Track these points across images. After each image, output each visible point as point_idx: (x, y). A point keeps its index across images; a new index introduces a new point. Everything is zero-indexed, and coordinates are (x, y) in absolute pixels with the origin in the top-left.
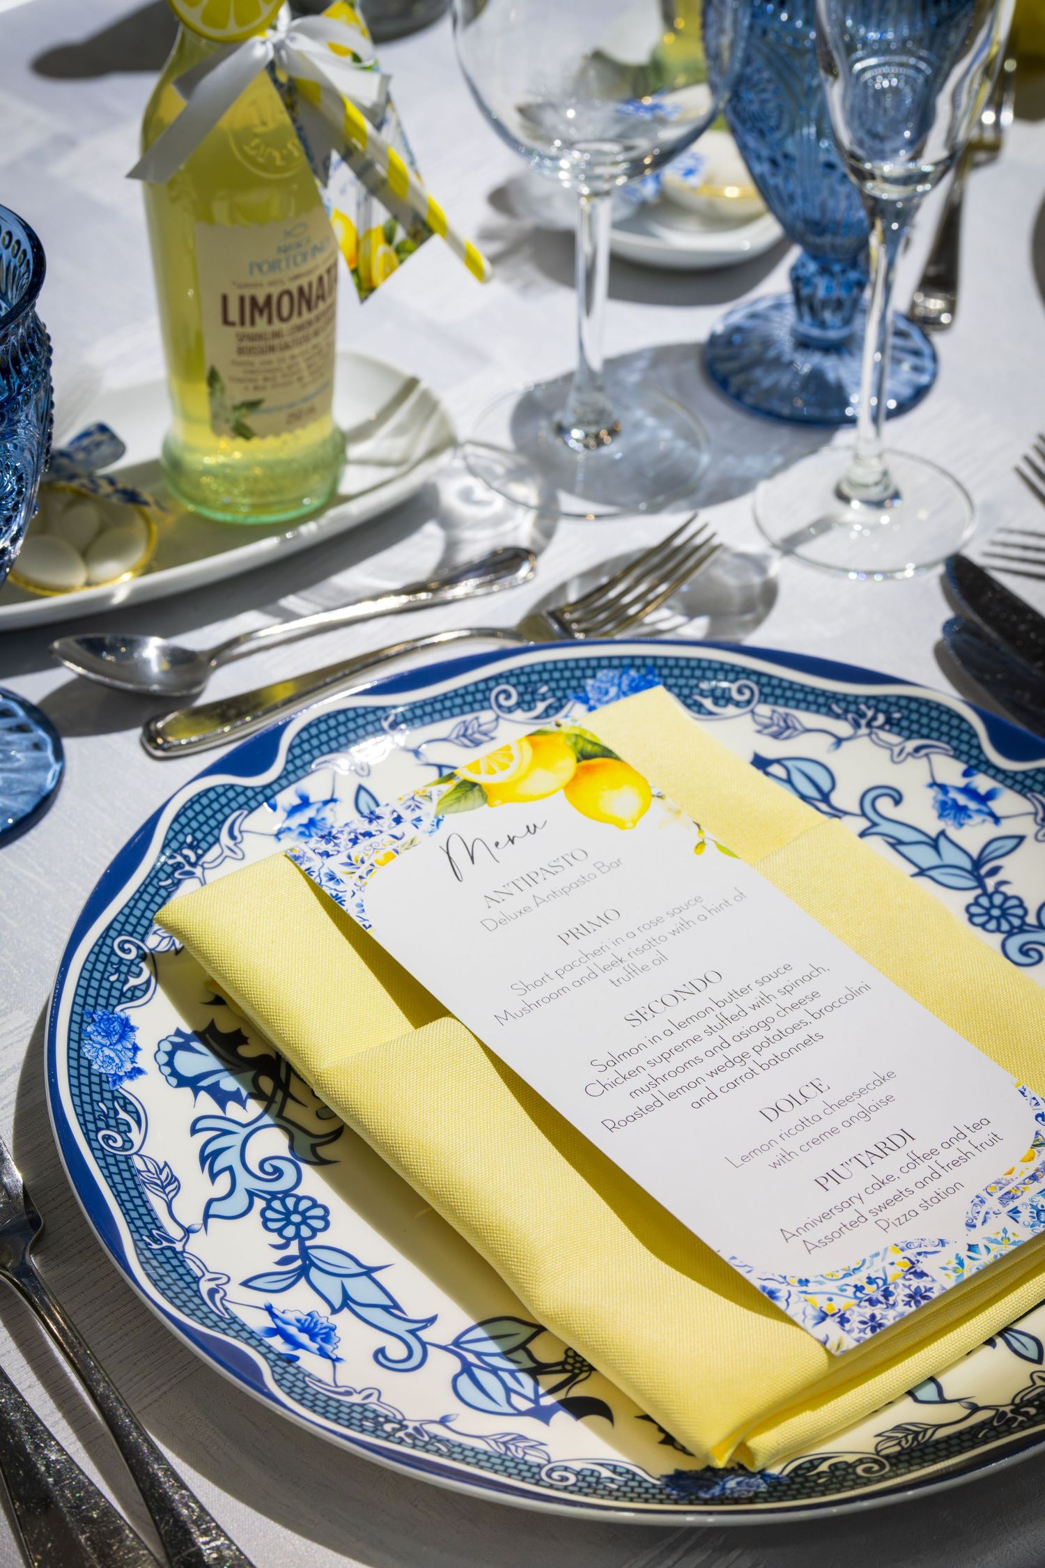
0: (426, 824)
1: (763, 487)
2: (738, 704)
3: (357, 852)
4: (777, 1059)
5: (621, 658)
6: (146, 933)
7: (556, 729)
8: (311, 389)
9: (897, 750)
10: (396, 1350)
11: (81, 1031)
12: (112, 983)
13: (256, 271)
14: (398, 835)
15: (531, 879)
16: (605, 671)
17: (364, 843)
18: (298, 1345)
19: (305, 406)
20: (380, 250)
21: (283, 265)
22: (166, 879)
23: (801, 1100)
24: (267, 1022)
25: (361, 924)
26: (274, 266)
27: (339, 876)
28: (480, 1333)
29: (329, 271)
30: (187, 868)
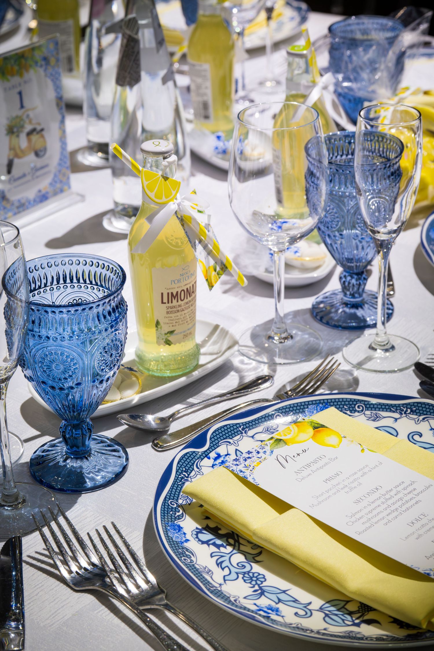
0: (268, 453)
1: (344, 349)
2: (358, 412)
3: (247, 463)
4: (408, 509)
5: (316, 401)
6: (178, 499)
7: (303, 421)
8: (190, 326)
9: (417, 420)
10: (301, 612)
11: (166, 529)
12: (171, 514)
13: (173, 283)
14: (260, 457)
15: (309, 465)
16: (311, 406)
17: (249, 460)
18: (269, 613)
19: (188, 332)
20: (213, 273)
21: (182, 281)
22: (180, 482)
23: (420, 519)
24: (231, 517)
25: (255, 484)
26: (179, 281)
27: (243, 471)
28: (327, 605)
29: (195, 283)
30: (186, 478)
